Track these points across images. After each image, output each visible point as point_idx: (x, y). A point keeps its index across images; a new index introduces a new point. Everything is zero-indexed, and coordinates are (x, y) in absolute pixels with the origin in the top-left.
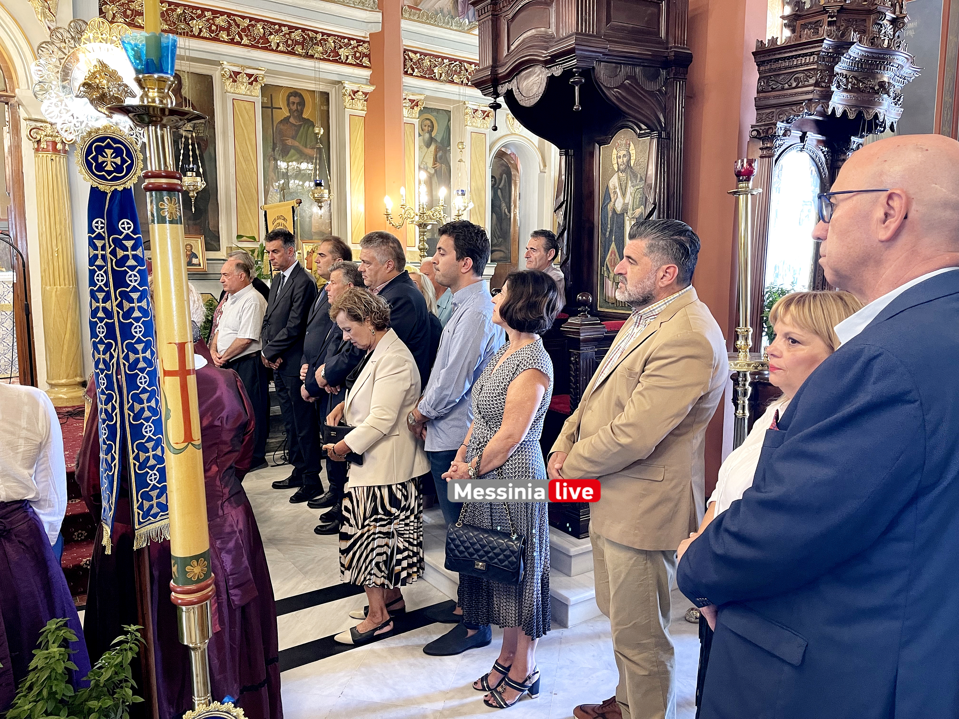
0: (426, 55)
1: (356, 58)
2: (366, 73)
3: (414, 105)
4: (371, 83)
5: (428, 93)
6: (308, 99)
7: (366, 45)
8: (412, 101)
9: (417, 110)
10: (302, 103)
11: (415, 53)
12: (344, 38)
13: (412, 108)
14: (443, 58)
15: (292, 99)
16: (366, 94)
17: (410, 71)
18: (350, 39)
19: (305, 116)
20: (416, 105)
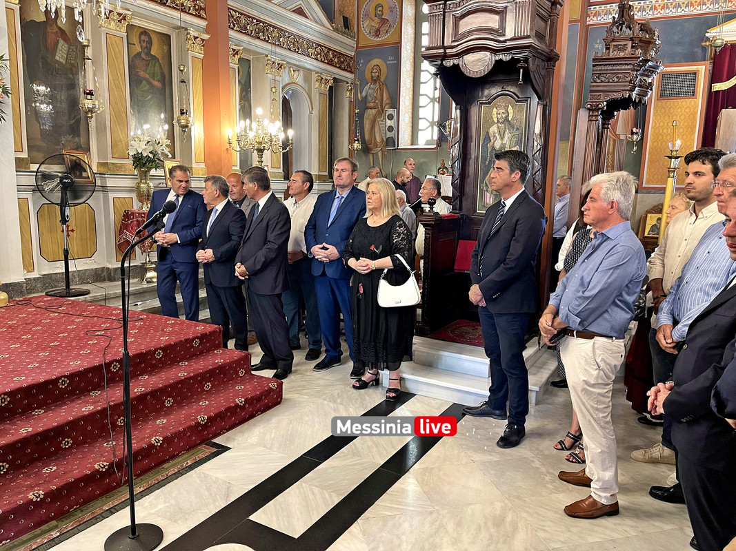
0: (242, 14)
1: (196, 10)
2: (203, 23)
4: (207, 31)
5: (245, 45)
6: (154, 38)
8: (234, 50)
9: (237, 57)
10: (150, 42)
11: (235, 11)
13: (234, 56)
14: (253, 18)
15: (143, 37)
16: (203, 40)
17: (232, 26)
19: (152, 53)
20: (237, 53)
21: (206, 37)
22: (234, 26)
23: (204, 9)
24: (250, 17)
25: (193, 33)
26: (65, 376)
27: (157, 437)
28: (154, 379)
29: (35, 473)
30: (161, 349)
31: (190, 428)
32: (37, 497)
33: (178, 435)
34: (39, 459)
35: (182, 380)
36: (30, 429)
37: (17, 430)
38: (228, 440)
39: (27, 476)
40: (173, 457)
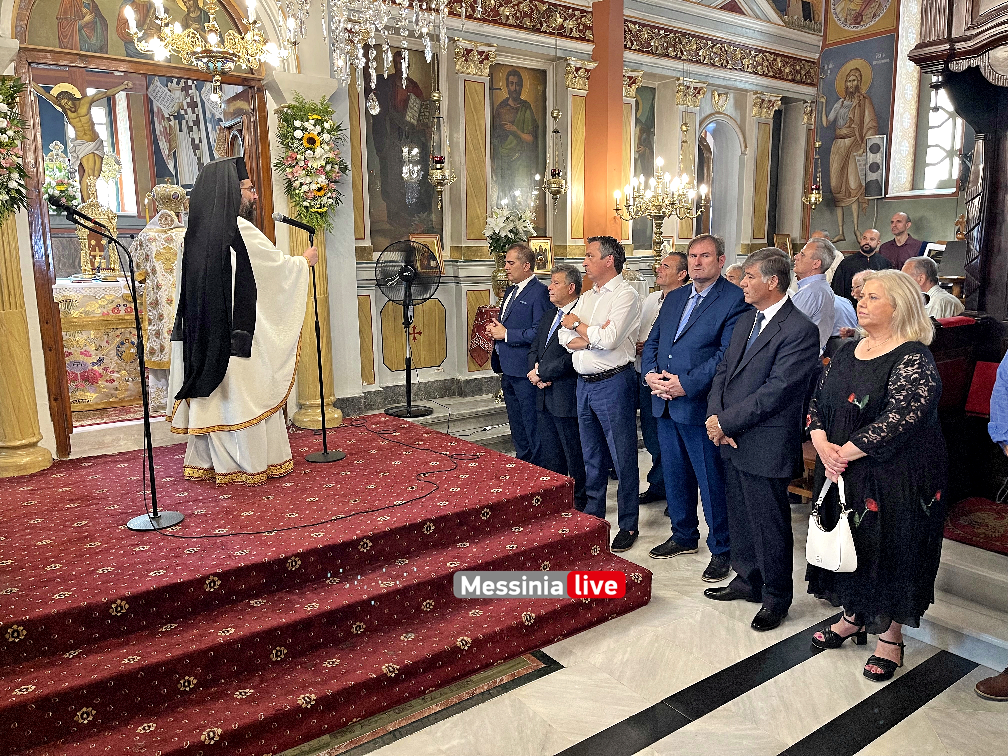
0: (644, 26)
1: (580, 31)
2: (588, 48)
3: (633, 83)
4: (593, 58)
5: (645, 69)
6: (526, 79)
7: (589, 16)
8: (630, 78)
9: (634, 87)
10: (520, 84)
11: (635, 23)
12: (569, 8)
13: (630, 86)
14: (660, 29)
15: (511, 78)
16: (587, 71)
17: (629, 45)
18: (574, 9)
19: (523, 97)
20: (634, 83)
21: (592, 66)
22: (632, 44)
23: (590, 28)
24: (655, 28)
25: (574, 63)
26: (367, 538)
27: (465, 638)
28: (475, 549)
29: (315, 665)
30: (488, 507)
31: (510, 629)
32: (307, 703)
33: (493, 637)
34: (324, 646)
35: (509, 556)
36: (317, 606)
37: (303, 605)
38: (562, 653)
39: (305, 669)
40: (486, 666)
